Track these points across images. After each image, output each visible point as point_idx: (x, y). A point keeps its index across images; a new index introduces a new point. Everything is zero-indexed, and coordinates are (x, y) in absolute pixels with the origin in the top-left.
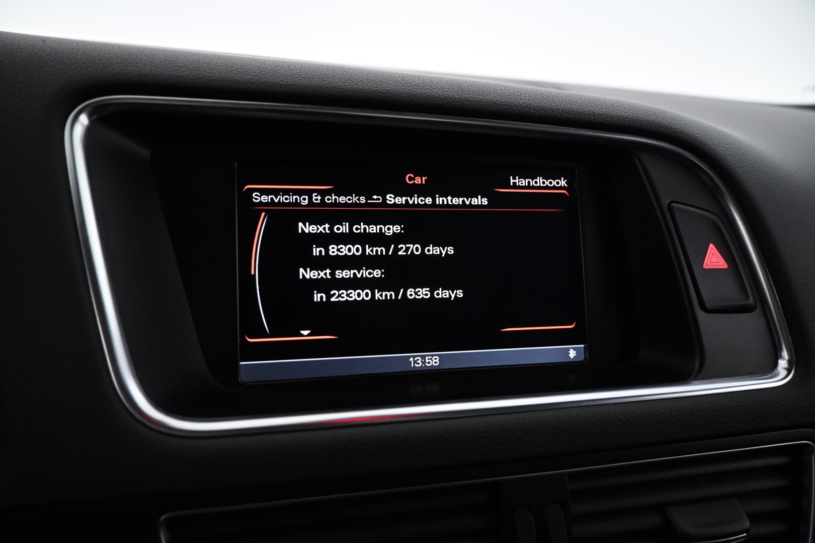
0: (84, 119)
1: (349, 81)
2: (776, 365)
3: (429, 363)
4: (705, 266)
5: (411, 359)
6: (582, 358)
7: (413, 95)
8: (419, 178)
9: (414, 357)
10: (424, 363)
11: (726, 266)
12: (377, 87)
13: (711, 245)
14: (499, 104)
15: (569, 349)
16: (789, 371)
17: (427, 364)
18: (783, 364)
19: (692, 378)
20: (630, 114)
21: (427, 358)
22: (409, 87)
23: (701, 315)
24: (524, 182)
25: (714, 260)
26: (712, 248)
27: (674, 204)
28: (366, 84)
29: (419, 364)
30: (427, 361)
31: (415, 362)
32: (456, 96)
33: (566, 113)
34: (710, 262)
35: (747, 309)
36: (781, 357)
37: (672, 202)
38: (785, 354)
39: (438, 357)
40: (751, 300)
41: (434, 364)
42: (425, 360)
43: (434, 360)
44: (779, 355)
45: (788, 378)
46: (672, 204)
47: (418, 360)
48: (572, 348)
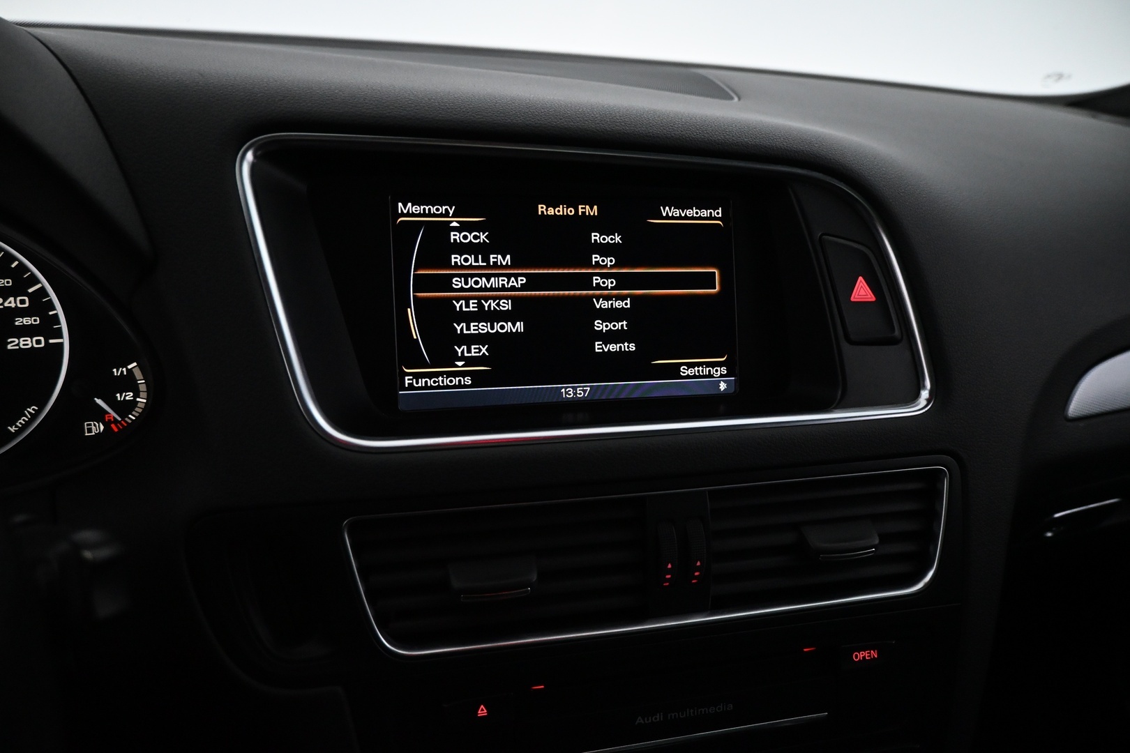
0: (250, 156)
1: (502, 115)
2: (917, 395)
3: (580, 394)
4: (852, 299)
5: (563, 390)
6: (732, 391)
7: (566, 128)
9: (566, 388)
10: (575, 394)
11: (874, 299)
12: (530, 120)
13: (860, 278)
14: (650, 136)
15: (719, 382)
16: (929, 401)
17: (578, 395)
18: (925, 394)
19: (833, 406)
21: (578, 389)
22: (561, 119)
23: (846, 347)
25: (862, 292)
26: (861, 281)
27: (826, 237)
28: (519, 117)
29: (570, 394)
30: (578, 392)
31: (566, 393)
32: (609, 129)
33: (719, 144)
34: (858, 295)
35: (892, 342)
36: (924, 387)
37: (823, 235)
38: (928, 384)
39: (589, 389)
40: (897, 333)
41: (584, 394)
42: (576, 391)
43: (585, 391)
44: (921, 385)
45: (928, 407)
46: (824, 237)
47: (570, 391)
48: (723, 381)
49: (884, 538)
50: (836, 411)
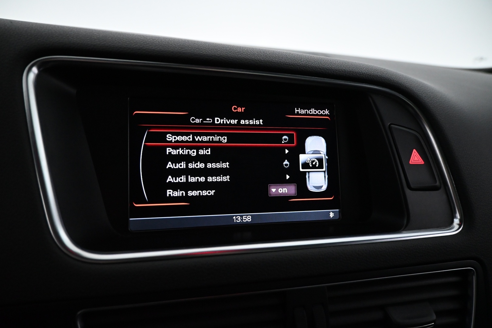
0: (35, 70)
2: (452, 222)
3: (245, 220)
4: (410, 163)
5: (234, 217)
6: (337, 217)
8: (240, 108)
9: (236, 216)
10: (242, 220)
11: (423, 163)
13: (414, 150)
15: (330, 212)
16: (460, 225)
17: (244, 221)
18: (456, 221)
19: (402, 230)
20: (366, 71)
23: (408, 192)
24: (303, 111)
25: (416, 159)
26: (415, 152)
27: (392, 126)
29: (239, 220)
30: (244, 219)
31: (237, 219)
34: (414, 160)
35: (435, 189)
36: (456, 217)
37: (391, 124)
38: (458, 215)
39: (250, 216)
40: (438, 183)
41: (248, 220)
42: (243, 218)
43: (248, 218)
44: (454, 216)
45: (460, 230)
47: (239, 218)
48: (332, 211)
49: (439, 314)
50: (404, 232)
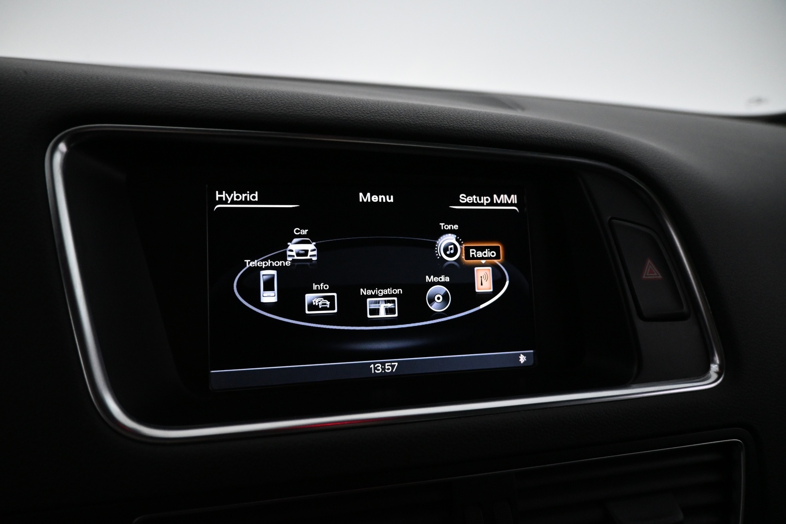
0: (63, 147)
2: (708, 369)
3: (388, 369)
4: (643, 278)
5: (372, 366)
6: (531, 363)
9: (374, 364)
10: (384, 369)
11: (660, 277)
13: (649, 260)
15: (519, 355)
16: (719, 374)
17: (386, 370)
18: (714, 368)
19: (631, 382)
20: (574, 137)
21: (387, 364)
23: (640, 324)
27: (614, 221)
29: (379, 370)
30: (387, 367)
31: (375, 368)
35: (682, 317)
36: (713, 362)
37: (612, 218)
38: (717, 359)
39: (397, 364)
40: (685, 309)
41: (393, 369)
42: (385, 367)
43: (393, 367)
44: (711, 360)
45: (719, 382)
46: (613, 220)
47: (379, 366)
48: (522, 354)
50: (634, 386)
